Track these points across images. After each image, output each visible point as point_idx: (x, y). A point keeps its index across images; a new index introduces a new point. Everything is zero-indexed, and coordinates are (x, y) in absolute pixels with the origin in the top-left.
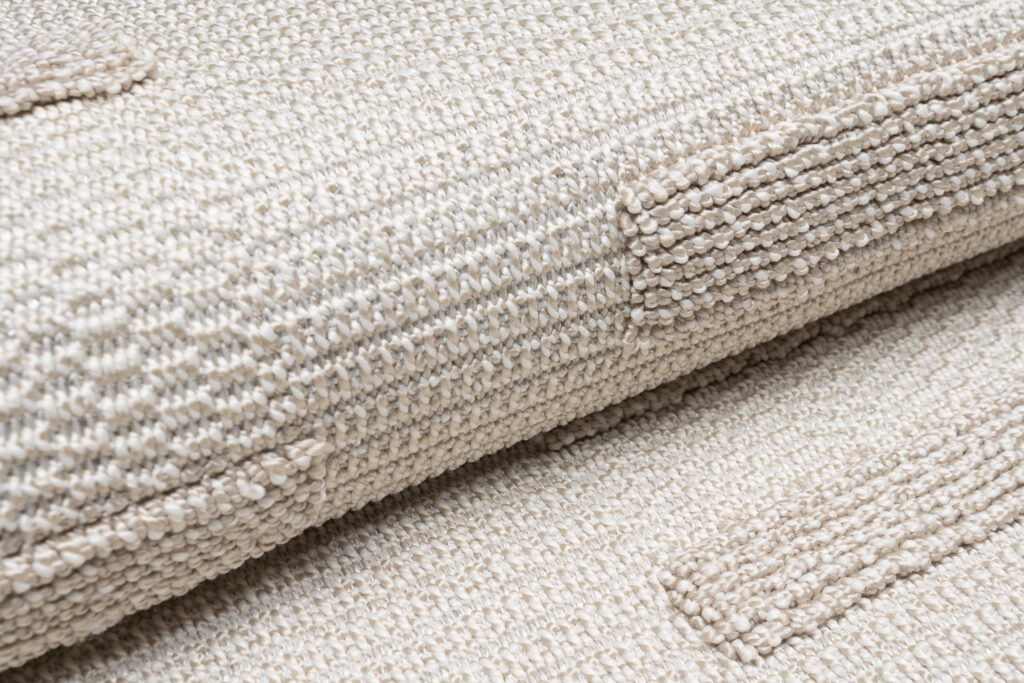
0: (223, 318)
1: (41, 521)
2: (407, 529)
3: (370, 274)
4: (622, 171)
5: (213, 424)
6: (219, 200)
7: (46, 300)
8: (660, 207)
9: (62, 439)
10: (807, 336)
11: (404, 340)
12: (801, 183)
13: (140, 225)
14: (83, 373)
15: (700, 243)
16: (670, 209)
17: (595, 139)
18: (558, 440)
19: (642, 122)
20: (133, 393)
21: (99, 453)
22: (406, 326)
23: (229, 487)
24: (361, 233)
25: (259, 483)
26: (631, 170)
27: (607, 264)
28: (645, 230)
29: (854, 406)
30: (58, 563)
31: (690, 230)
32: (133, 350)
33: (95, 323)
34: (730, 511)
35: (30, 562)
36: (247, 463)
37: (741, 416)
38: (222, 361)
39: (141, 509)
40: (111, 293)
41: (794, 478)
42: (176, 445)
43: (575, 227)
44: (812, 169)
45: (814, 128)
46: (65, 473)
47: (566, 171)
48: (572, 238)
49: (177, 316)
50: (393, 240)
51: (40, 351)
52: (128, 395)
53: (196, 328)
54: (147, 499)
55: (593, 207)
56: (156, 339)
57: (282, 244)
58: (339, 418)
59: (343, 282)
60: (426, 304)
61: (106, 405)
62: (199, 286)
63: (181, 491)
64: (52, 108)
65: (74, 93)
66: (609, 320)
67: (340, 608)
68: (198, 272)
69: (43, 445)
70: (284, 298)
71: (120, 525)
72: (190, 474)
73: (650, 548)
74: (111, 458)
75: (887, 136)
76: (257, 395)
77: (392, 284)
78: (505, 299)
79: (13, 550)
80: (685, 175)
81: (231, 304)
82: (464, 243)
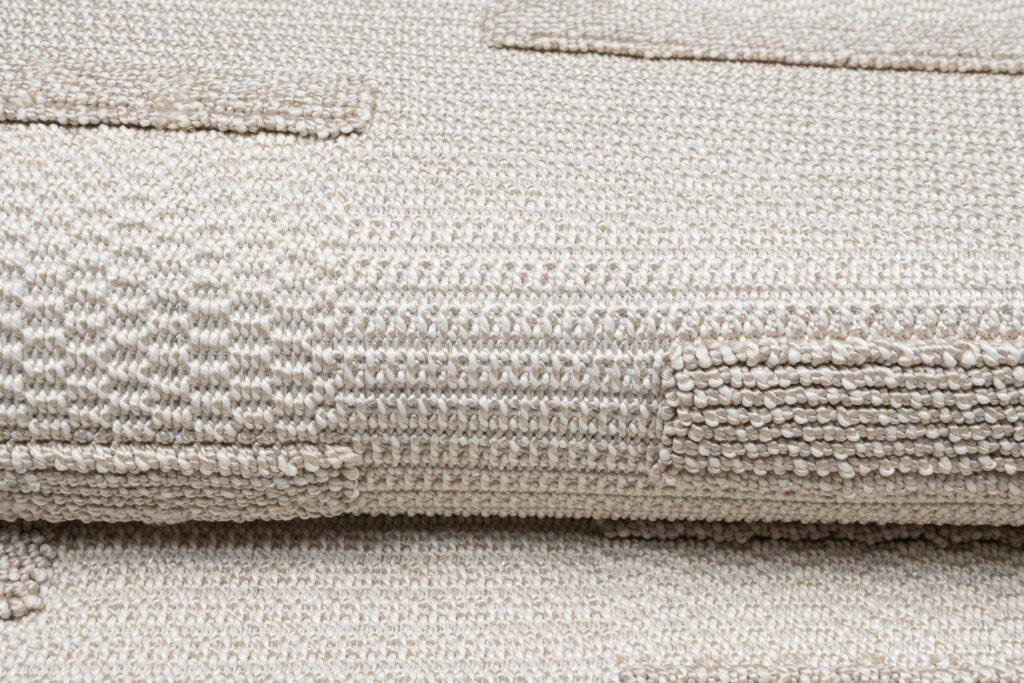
0: (299, 333)
1: (128, 429)
2: (449, 548)
3: (427, 341)
4: (682, 330)
5: (269, 408)
6: (336, 244)
7: (181, 276)
8: (700, 372)
9: (156, 377)
10: (905, 535)
11: (440, 400)
12: (858, 397)
13: (271, 245)
14: (186, 337)
15: (734, 415)
16: (709, 377)
17: (670, 296)
18: (614, 530)
19: (722, 295)
20: (216, 364)
21: (180, 398)
22: (445, 390)
23: (270, 459)
24: (431, 306)
25: (295, 465)
26: (690, 332)
27: (645, 402)
28: (680, 386)
29: (902, 616)
30: (131, 463)
31: (726, 400)
32: (225, 334)
33: (205, 304)
34: (715, 653)
35: (113, 454)
36: (292, 447)
37: (788, 578)
38: (288, 364)
39: (203, 449)
40: (226, 287)
41: (794, 652)
42: (237, 412)
43: (619, 363)
44: (874, 387)
45: (886, 353)
46: (151, 402)
47: (629, 313)
48: (615, 371)
49: (264, 320)
50: (455, 320)
51: (162, 311)
52: (211, 364)
53: (277, 334)
54: (210, 443)
55: (644, 351)
56: (244, 331)
57: (366, 293)
58: (375, 440)
59: (401, 339)
60: (466, 379)
61: (194, 365)
62: (290, 304)
63: (235, 447)
64: (271, 136)
65: (291, 129)
66: (640, 448)
67: (359, 584)
68: (294, 293)
69: (141, 377)
70: (352, 335)
71: (182, 454)
72: (243, 438)
73: (624, 651)
74: (189, 403)
75: (969, 385)
76: (308, 399)
77: (441, 354)
78: (540, 399)
79: (105, 442)
80: (735, 354)
81: (309, 325)
82: (516, 342)
